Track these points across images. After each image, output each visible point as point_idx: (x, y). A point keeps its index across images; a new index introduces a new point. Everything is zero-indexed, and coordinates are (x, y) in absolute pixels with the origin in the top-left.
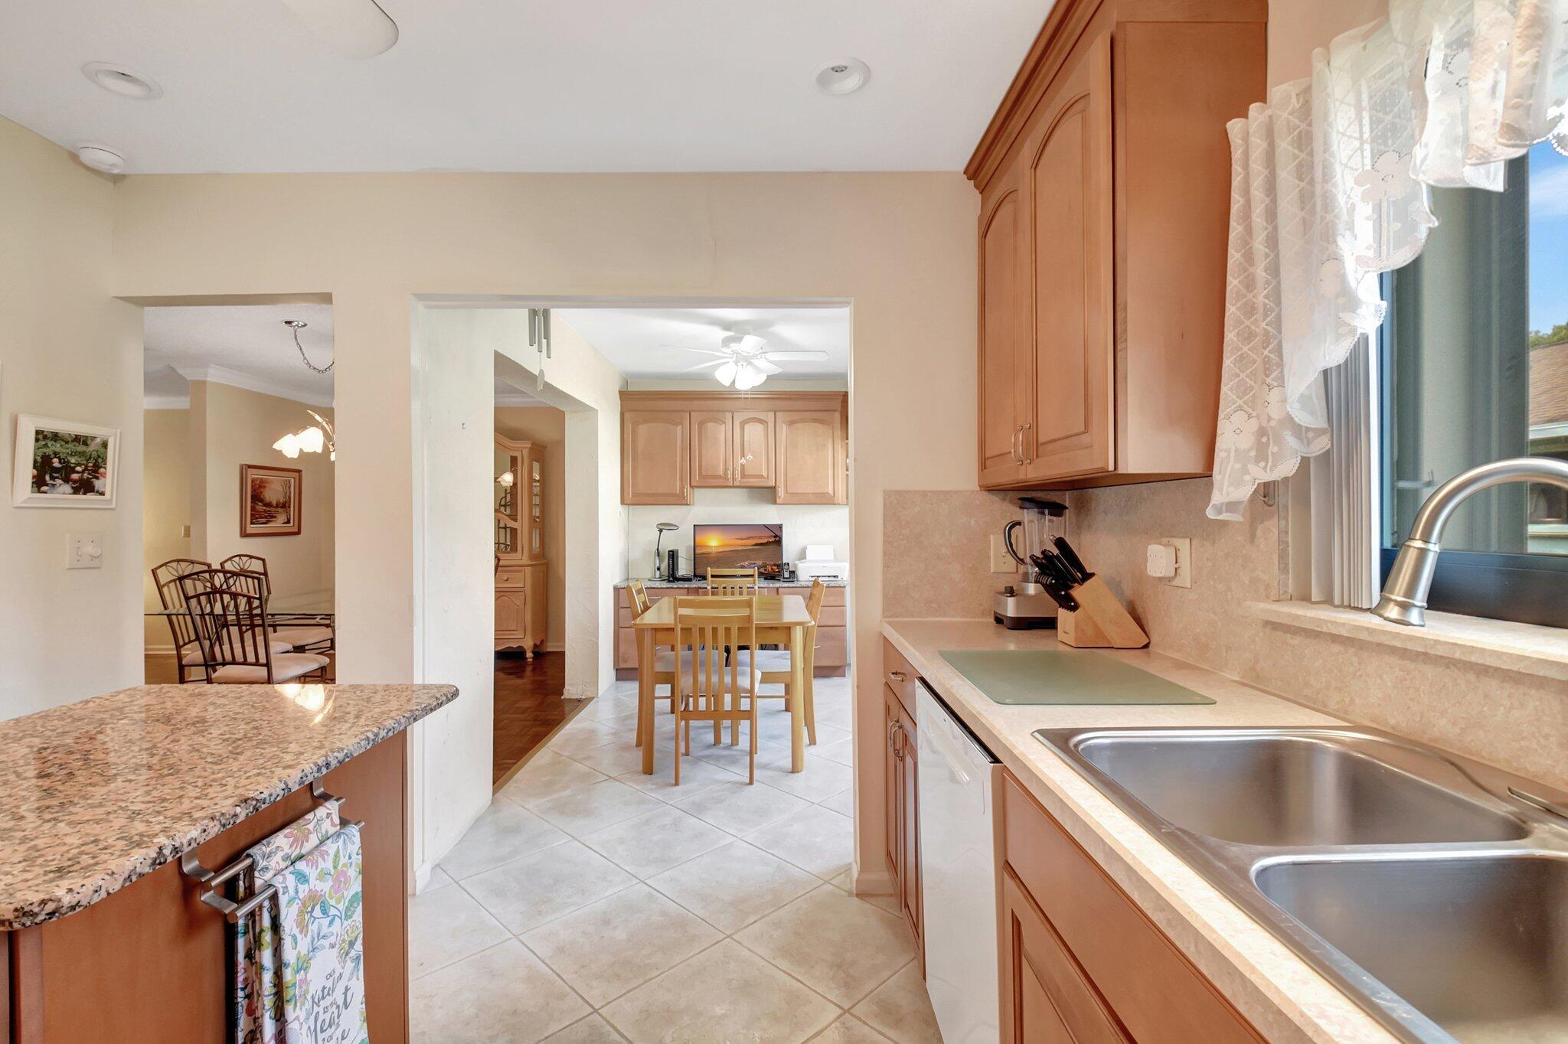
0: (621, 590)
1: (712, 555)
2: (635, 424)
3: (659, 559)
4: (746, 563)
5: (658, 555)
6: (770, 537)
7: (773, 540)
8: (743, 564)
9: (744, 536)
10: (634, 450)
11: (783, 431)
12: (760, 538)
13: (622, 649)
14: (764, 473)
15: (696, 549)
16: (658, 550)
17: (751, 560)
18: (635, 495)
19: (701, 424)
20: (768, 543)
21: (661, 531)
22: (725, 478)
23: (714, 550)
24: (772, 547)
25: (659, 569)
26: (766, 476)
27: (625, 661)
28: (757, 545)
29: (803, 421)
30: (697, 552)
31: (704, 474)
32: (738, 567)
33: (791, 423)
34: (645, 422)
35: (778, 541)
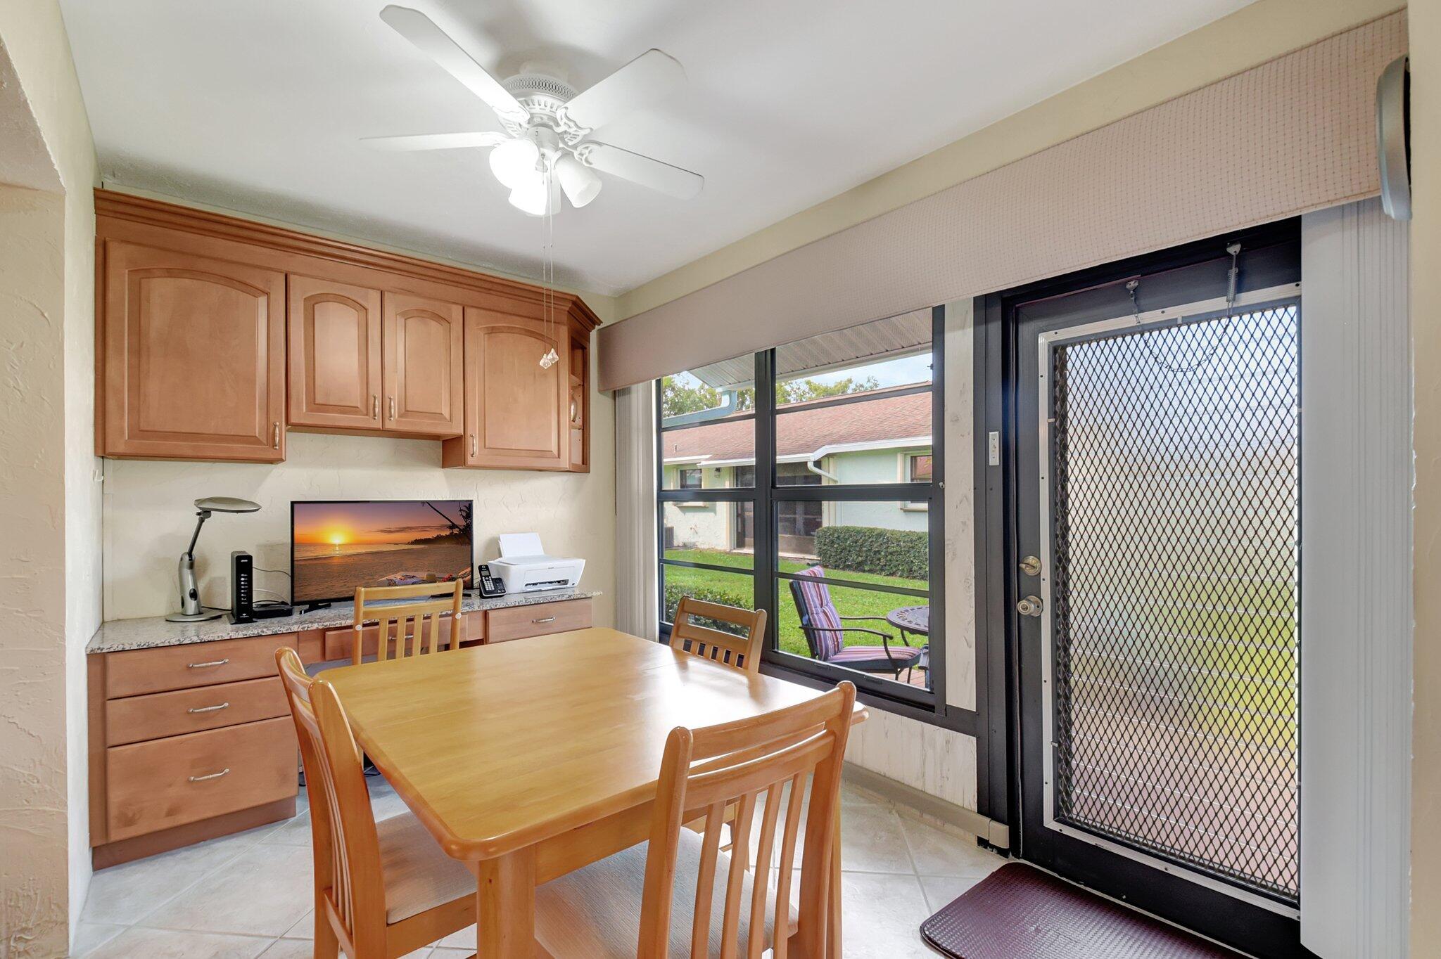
0: (111, 658)
1: (335, 561)
2: (141, 274)
3: (193, 574)
4: (397, 577)
5: (191, 566)
6: (442, 527)
7: (447, 532)
8: (391, 577)
9: (393, 526)
10: (138, 331)
11: (478, 344)
12: (423, 529)
13: (116, 795)
14: (445, 412)
15: (296, 548)
16: (190, 554)
17: (406, 570)
18: (139, 432)
19: (312, 303)
20: (439, 539)
21: (204, 514)
22: (368, 410)
23: (338, 552)
24: (446, 545)
25: (194, 595)
26: (447, 416)
27: (129, 822)
28: (417, 542)
29: (510, 330)
30: (297, 555)
31: (319, 400)
32: (381, 585)
33: (492, 331)
34: (170, 273)
35: (464, 535)
